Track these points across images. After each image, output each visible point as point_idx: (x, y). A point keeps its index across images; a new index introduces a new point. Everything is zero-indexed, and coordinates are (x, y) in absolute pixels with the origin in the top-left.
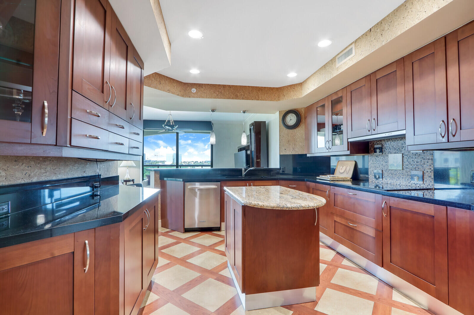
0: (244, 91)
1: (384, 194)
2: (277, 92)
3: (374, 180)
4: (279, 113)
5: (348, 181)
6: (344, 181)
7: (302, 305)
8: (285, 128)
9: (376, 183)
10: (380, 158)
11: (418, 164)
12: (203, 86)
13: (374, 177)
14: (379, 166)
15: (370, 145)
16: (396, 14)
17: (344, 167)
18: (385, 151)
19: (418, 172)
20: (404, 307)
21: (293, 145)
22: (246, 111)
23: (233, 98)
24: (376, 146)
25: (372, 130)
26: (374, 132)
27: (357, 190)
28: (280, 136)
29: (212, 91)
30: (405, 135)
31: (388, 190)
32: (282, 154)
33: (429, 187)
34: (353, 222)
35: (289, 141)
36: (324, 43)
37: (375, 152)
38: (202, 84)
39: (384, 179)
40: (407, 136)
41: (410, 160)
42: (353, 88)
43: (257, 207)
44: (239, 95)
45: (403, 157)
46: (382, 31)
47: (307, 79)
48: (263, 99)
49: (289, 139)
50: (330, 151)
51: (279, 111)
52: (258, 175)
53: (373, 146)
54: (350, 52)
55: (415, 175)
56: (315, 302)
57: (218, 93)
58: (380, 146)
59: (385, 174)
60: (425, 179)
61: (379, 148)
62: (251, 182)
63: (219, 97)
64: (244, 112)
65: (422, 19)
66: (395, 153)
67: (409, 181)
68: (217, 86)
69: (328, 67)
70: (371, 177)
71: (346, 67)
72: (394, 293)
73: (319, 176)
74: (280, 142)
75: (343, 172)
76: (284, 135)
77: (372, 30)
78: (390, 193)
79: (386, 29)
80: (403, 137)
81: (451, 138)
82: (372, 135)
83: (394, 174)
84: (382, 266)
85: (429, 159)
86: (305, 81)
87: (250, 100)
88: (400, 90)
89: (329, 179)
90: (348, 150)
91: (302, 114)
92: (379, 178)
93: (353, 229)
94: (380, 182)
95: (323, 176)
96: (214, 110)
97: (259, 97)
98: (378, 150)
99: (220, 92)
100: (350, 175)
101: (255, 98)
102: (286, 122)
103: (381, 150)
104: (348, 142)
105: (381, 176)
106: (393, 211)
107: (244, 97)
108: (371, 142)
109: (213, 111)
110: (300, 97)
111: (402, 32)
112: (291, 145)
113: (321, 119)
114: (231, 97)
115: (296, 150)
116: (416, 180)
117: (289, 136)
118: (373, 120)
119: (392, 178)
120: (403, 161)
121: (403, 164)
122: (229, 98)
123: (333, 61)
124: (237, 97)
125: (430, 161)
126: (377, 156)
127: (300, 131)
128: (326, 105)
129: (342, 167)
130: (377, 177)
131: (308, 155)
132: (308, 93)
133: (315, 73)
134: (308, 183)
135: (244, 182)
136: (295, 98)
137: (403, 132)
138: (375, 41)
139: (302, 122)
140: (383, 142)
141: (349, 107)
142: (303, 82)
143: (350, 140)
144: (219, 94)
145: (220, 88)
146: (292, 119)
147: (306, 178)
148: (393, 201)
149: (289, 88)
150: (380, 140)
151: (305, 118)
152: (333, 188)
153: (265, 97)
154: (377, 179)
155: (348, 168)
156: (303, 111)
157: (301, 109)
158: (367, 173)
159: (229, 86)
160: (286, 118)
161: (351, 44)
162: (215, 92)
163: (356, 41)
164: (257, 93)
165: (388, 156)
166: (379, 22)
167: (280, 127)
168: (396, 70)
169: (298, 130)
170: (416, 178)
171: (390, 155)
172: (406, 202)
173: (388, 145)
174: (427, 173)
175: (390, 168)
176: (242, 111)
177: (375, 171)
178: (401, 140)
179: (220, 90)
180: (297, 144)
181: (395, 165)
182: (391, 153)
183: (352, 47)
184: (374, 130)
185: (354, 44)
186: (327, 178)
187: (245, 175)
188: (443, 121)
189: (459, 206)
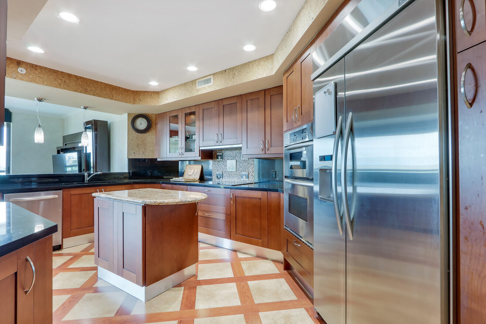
0: (96, 86)
1: (232, 188)
2: (132, 95)
3: (217, 179)
4: (128, 116)
5: (197, 181)
6: (194, 181)
7: (188, 281)
8: (134, 132)
9: (218, 182)
10: (221, 163)
11: (245, 167)
12: (38, 68)
13: (216, 177)
14: (220, 169)
15: (213, 152)
16: (243, 68)
17: (192, 170)
18: (224, 158)
19: (246, 172)
20: (246, 259)
21: (143, 150)
22: (88, 107)
23: (81, 92)
24: (218, 154)
25: (220, 142)
26: (220, 144)
27: (211, 187)
28: (128, 139)
29: (51, 78)
30: (241, 147)
31: (233, 186)
32: (130, 158)
33: (251, 182)
34: (208, 212)
35: (138, 145)
36: (192, 68)
37: (217, 158)
38: (37, 66)
39: (223, 178)
40: (242, 148)
41: (241, 165)
42: (205, 107)
43: (162, 204)
44: (88, 89)
45: (236, 162)
46: (234, 75)
47: (166, 90)
48: (118, 99)
49: (139, 142)
50: (183, 156)
51: (128, 114)
52: (105, 180)
53: (216, 154)
54: (208, 81)
55: (244, 175)
56: (195, 276)
57: (60, 82)
58: (221, 154)
59: (225, 175)
60: (249, 177)
61: (220, 156)
62: (101, 187)
63: (62, 86)
64: (85, 108)
65: (258, 78)
66: (231, 160)
67: (240, 179)
68: (59, 73)
69: (188, 86)
70: (214, 177)
71: (206, 92)
72: (238, 253)
73: (172, 179)
74: (128, 146)
75: (192, 174)
76: (133, 139)
77: (227, 71)
78: (235, 187)
79: (237, 74)
80: (240, 149)
81: (267, 152)
82: (219, 146)
83: (230, 174)
84: (230, 239)
85: (252, 164)
86: (163, 91)
87: (102, 97)
88: (239, 116)
89: (183, 181)
90: (200, 156)
91: (153, 120)
92: (220, 178)
93: (208, 217)
94: (221, 181)
95: (177, 178)
96: (42, 99)
97: (112, 97)
98: (220, 157)
99: (63, 81)
100: (197, 177)
101: (109, 97)
102: (136, 125)
103: (222, 157)
104: (200, 150)
105: (221, 177)
106: (237, 199)
107: (95, 94)
108: (214, 150)
109: (40, 100)
110: (157, 105)
111: (247, 81)
112: (141, 149)
113: (174, 126)
114: (79, 90)
115: (146, 154)
116: (244, 178)
117: (139, 140)
118: (220, 135)
119: (229, 177)
120: (236, 165)
121: (236, 168)
122: (76, 91)
123: (193, 82)
124: (86, 92)
125: (252, 165)
126: (218, 162)
127: (149, 136)
128: (180, 116)
129: (190, 170)
130: (219, 177)
131: (158, 160)
132: (166, 103)
133: (174, 87)
134: (163, 185)
135: (94, 188)
136: (152, 105)
137: (240, 146)
138: (228, 80)
139: (153, 128)
140: (223, 151)
141: (201, 122)
142: (160, 91)
143: (201, 148)
144: (62, 83)
145: (63, 76)
146: (142, 124)
147: (161, 181)
148: (238, 193)
149: (146, 94)
150: (221, 150)
151: (156, 124)
152: (190, 188)
153: (120, 98)
154: (219, 179)
155: (196, 171)
156: (154, 117)
157: (152, 115)
158: (211, 175)
159: (77, 76)
160: (136, 122)
161: (210, 75)
162: (56, 80)
163: (214, 74)
164: (111, 91)
165: (226, 161)
166: (232, 68)
167: (128, 129)
168: (237, 103)
169: (148, 134)
170: (244, 177)
171: (228, 161)
172: (246, 192)
173: (226, 153)
174: (251, 173)
175: (228, 170)
176: (82, 107)
177: (217, 173)
178: (235, 151)
179: (63, 79)
180: (147, 148)
181: (231, 168)
182: (228, 160)
183: (210, 77)
184: (221, 142)
185: (212, 76)
186: (180, 179)
187: (88, 181)
188: (263, 141)
189: (273, 190)
